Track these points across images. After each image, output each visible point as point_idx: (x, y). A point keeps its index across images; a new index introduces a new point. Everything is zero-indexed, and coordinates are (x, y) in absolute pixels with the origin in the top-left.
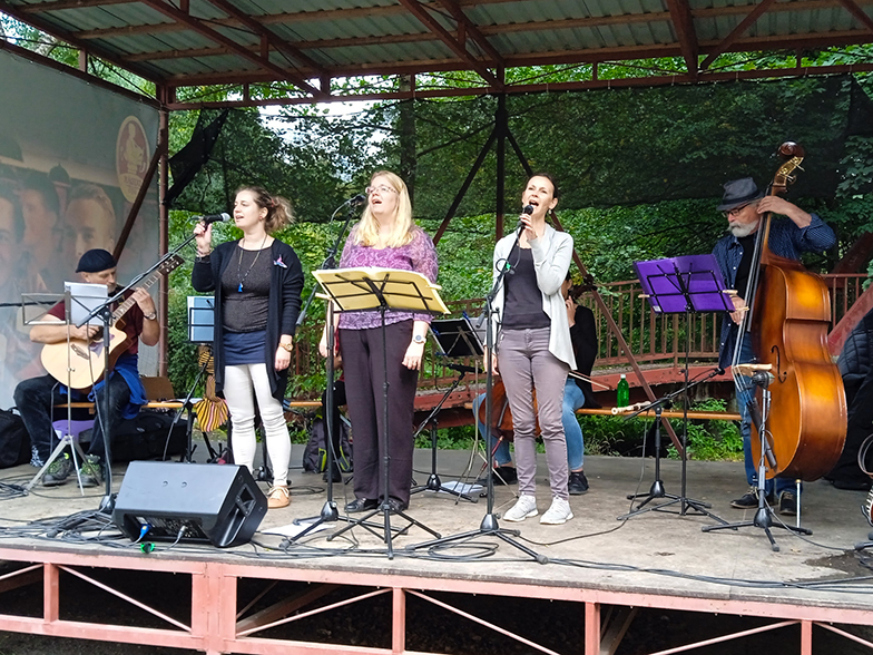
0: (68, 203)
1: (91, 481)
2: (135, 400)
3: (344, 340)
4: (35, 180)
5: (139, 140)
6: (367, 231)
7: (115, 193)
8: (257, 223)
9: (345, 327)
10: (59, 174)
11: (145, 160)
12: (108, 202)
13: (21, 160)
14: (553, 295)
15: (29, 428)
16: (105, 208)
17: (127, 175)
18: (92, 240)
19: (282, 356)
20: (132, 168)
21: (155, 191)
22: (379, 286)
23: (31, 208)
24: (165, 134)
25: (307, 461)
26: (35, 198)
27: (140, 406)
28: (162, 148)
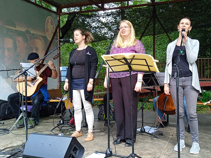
0: (31, 40)
1: (31, 127)
2: (45, 100)
3: (112, 82)
4: (20, 33)
5: (52, 23)
6: (119, 42)
7: (45, 38)
8: (82, 41)
9: (112, 77)
10: (28, 32)
11: (54, 28)
12: (43, 40)
13: (16, 27)
14: (193, 64)
15: (12, 109)
16: (42, 41)
17: (48, 33)
18: (38, 51)
19: (90, 86)
20: (50, 31)
21: (57, 37)
22: (129, 61)
23: (19, 41)
24: (59, 21)
25: (99, 117)
26: (20, 39)
27: (47, 102)
28: (59, 26)
